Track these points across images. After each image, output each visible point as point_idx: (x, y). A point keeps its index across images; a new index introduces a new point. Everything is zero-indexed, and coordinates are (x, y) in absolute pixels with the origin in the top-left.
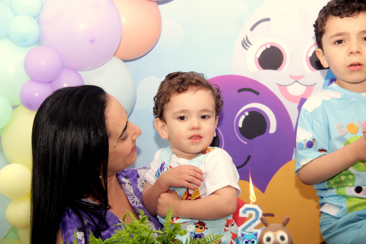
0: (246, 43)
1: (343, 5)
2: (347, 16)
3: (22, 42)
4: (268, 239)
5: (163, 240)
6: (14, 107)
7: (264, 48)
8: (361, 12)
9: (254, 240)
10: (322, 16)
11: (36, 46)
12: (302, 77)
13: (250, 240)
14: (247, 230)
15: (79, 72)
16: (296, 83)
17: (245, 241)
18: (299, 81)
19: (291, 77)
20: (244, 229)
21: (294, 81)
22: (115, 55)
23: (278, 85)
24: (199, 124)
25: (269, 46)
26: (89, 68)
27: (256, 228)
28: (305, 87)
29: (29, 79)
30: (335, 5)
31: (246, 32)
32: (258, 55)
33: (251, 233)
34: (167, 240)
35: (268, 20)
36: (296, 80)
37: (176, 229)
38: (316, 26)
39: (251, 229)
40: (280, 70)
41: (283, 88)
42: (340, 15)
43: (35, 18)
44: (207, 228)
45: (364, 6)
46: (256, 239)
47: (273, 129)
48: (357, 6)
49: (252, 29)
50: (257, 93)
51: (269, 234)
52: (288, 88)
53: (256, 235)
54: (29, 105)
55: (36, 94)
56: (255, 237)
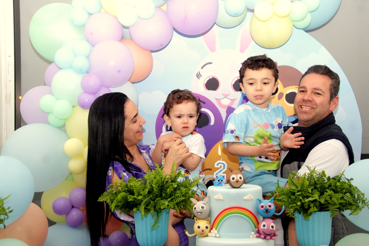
0: (199, 76)
1: (254, 63)
2: (256, 70)
3: (80, 71)
4: (233, 179)
5: (172, 180)
6: (73, 107)
7: (209, 79)
8: (263, 68)
9: (223, 179)
10: (244, 68)
11: (86, 74)
12: (229, 95)
13: (221, 180)
14: (219, 174)
15: (110, 88)
16: (226, 98)
17: (218, 180)
18: (227, 97)
19: (223, 95)
20: (217, 174)
21: (224, 97)
22: (129, 80)
23: (216, 99)
24: (188, 120)
25: (211, 78)
26: (114, 87)
27: (223, 173)
28: (230, 100)
29: (83, 91)
30: (250, 63)
31: (198, 69)
32: (205, 82)
33: (220, 176)
34: (174, 180)
35: (211, 63)
36: (226, 96)
37: (179, 174)
38: (240, 71)
39: (221, 174)
40: (217, 91)
41: (218, 100)
42: (252, 68)
43: (86, 58)
44: (190, 174)
45: (265, 65)
46: (224, 179)
47: (212, 123)
48: (261, 65)
49: (202, 68)
50: (204, 103)
51: (233, 176)
52: (221, 100)
53: (224, 177)
54: (83, 106)
55: (87, 100)
56: (223, 178)
